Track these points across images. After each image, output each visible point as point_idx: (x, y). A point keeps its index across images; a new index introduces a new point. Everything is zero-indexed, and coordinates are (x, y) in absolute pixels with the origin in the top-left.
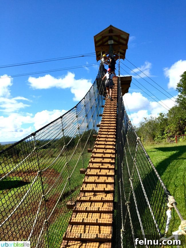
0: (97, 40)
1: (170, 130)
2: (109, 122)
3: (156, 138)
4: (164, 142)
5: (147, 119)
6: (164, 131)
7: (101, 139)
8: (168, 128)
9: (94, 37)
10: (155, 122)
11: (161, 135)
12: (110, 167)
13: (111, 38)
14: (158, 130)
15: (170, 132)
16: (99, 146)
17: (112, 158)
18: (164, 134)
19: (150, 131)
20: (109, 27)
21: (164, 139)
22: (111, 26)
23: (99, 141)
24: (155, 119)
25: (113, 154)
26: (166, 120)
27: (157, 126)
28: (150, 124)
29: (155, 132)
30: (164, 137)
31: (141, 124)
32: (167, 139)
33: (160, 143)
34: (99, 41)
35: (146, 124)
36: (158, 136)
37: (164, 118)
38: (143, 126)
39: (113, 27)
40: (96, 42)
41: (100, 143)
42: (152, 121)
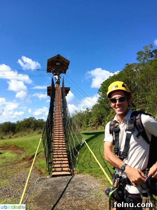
0: (49, 61)
1: (93, 121)
2: (59, 117)
3: (83, 127)
4: (88, 130)
5: (77, 112)
6: (88, 121)
7: (56, 127)
8: (92, 120)
9: (48, 60)
10: (82, 114)
11: (86, 124)
12: (63, 139)
13: (58, 62)
14: (85, 121)
15: (93, 122)
16: (56, 130)
17: (63, 136)
18: (89, 124)
19: (79, 121)
20: (57, 55)
21: (88, 128)
22: (59, 55)
23: (55, 128)
24: (83, 112)
25: (63, 134)
26: (90, 113)
27: (84, 117)
28: (79, 116)
29: (82, 122)
30: (89, 126)
31: (73, 115)
32: (90, 128)
33: (85, 130)
34: (50, 62)
35: (76, 116)
36: (84, 125)
37: (89, 111)
38: (74, 117)
39: (60, 56)
40: (48, 63)
41: (56, 128)
42: (81, 113)
